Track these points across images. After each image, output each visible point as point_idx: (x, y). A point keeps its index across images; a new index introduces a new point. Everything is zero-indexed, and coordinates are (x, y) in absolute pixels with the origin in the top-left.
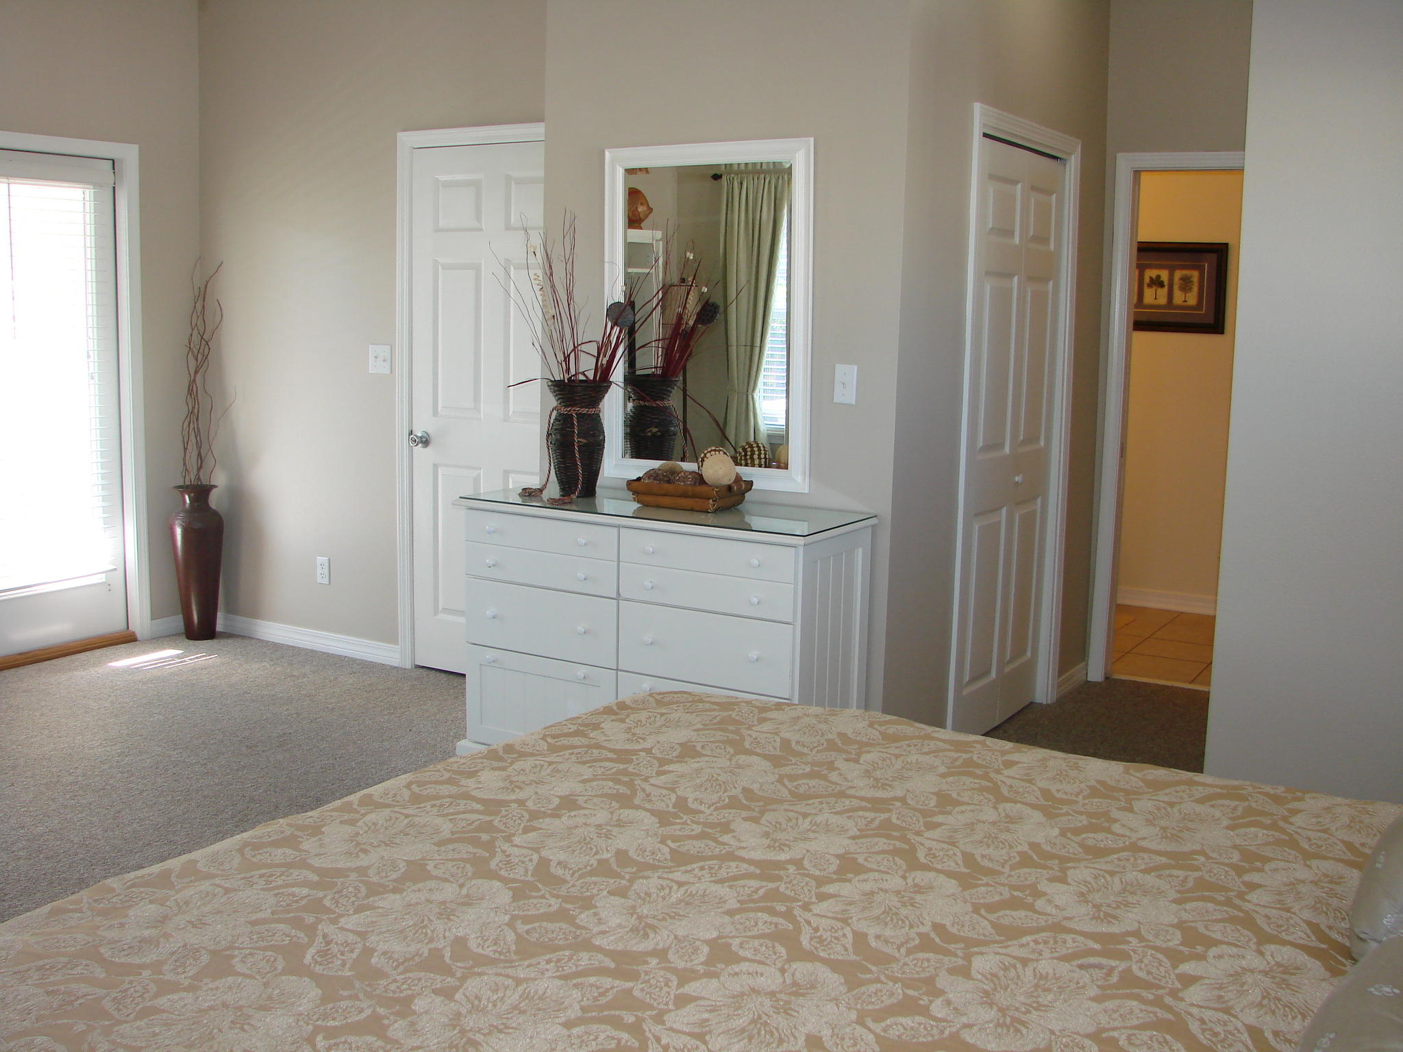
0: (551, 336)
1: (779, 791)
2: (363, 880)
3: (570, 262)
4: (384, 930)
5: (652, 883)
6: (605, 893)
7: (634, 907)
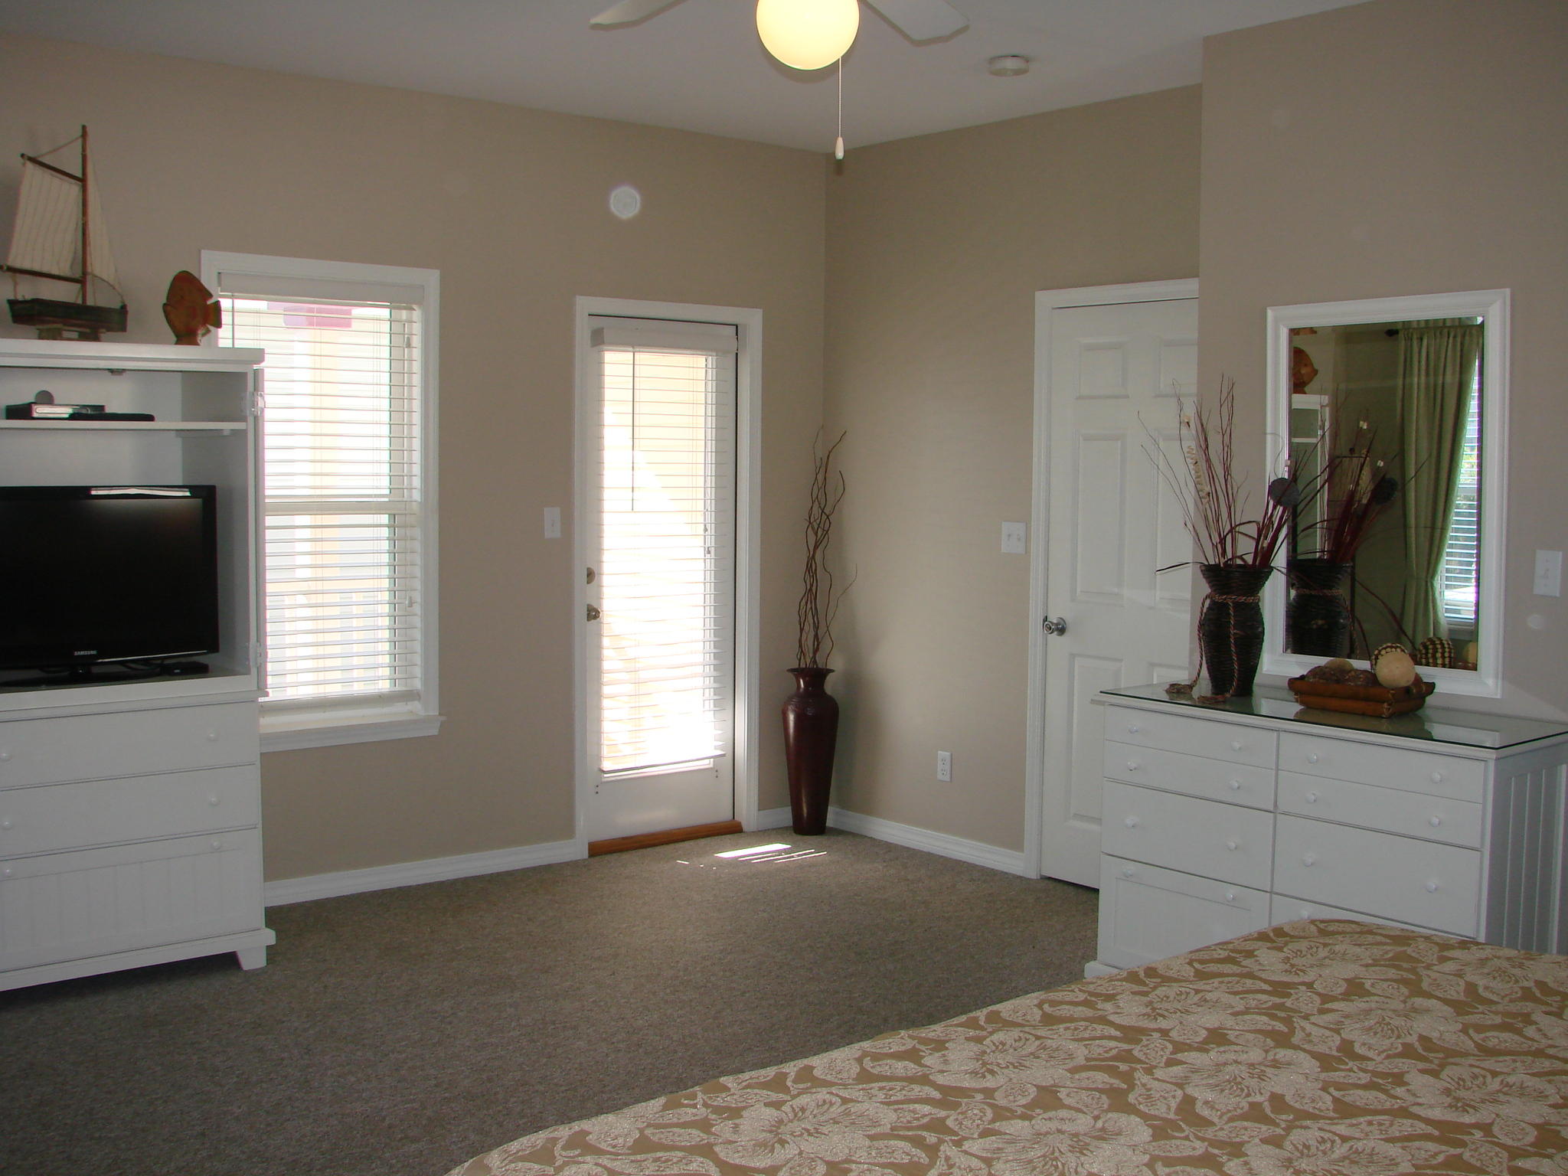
0: (1206, 517)
1: (1463, 1042)
2: (989, 1102)
3: (1227, 434)
4: (1010, 1158)
5: (1310, 1134)
6: (1257, 1140)
7: (1290, 1160)
